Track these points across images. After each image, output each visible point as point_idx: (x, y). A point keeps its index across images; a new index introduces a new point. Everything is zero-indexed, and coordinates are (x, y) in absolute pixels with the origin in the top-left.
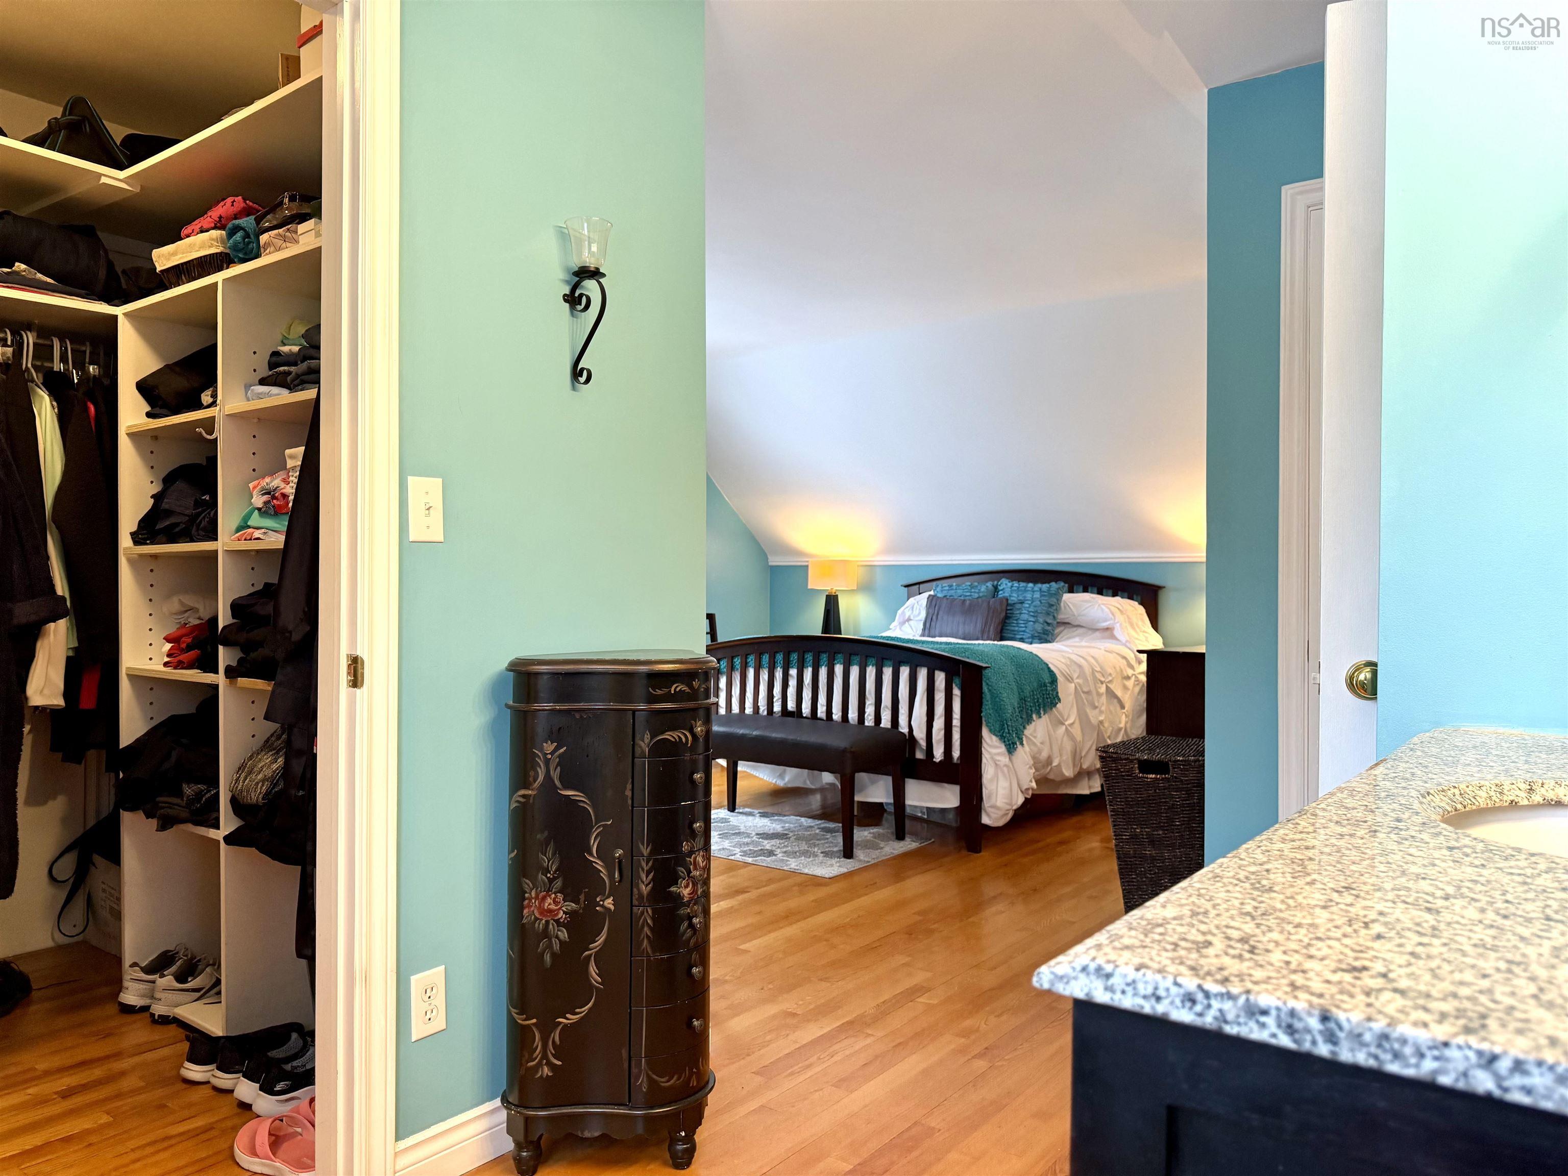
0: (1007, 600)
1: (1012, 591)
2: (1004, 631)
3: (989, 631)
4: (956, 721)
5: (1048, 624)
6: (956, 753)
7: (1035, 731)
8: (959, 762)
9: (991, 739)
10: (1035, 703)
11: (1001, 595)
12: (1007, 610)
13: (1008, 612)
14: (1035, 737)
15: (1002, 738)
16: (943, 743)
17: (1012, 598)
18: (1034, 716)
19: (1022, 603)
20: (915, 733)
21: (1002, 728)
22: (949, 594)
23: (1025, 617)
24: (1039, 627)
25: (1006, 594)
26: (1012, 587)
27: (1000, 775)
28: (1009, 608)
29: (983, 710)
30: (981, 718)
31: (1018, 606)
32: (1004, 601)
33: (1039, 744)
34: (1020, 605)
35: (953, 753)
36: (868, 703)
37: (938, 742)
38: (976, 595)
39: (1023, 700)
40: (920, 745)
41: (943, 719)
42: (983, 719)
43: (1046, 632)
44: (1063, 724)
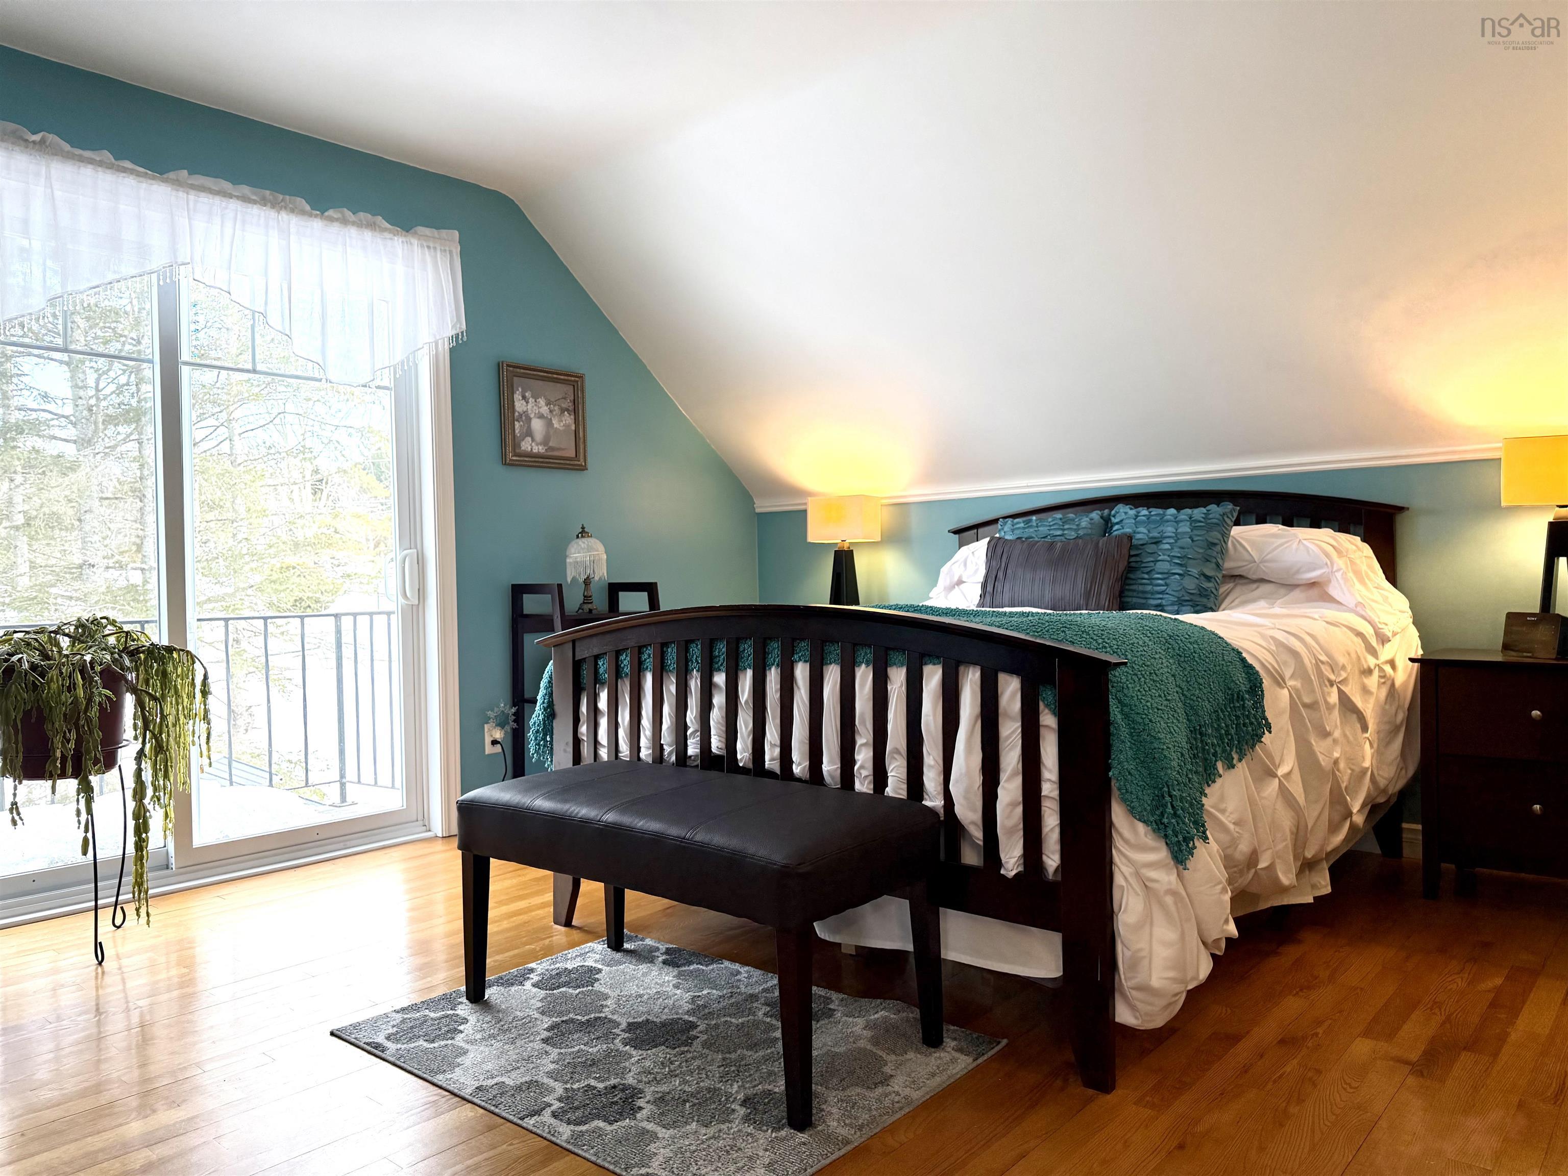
0: (1130, 538)
1: (1137, 524)
2: (1127, 593)
3: (1099, 594)
4: (1050, 788)
5: (1208, 578)
6: (1052, 860)
7: (1222, 798)
8: (1059, 878)
9: (1135, 831)
10: (1222, 739)
11: (1117, 531)
12: (1130, 556)
13: (1132, 559)
14: (1223, 811)
15: (1160, 828)
16: (1021, 833)
17: (1138, 536)
18: (1219, 765)
19: (1157, 542)
20: (958, 810)
21: (1159, 803)
22: (1025, 536)
23: (1163, 566)
24: (1190, 584)
25: (1128, 530)
26: (1137, 516)
27: (1158, 916)
28: (1132, 553)
29: (1114, 763)
30: (1109, 780)
31: (1151, 548)
32: (1125, 540)
33: (1232, 827)
34: (1154, 546)
35: (1044, 858)
36: (860, 741)
37: (1010, 832)
38: (1073, 535)
39: (1197, 732)
40: (970, 836)
41: (1019, 780)
42: (1114, 784)
43: (1203, 593)
44: (1274, 775)
